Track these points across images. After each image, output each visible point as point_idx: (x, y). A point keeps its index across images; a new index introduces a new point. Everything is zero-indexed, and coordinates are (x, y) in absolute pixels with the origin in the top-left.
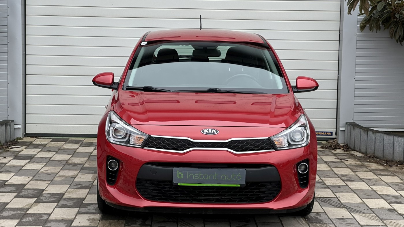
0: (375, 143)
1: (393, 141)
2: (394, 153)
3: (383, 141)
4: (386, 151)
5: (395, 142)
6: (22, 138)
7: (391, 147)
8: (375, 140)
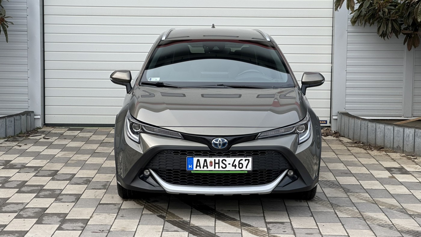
0: (361, 130)
1: (375, 127)
2: (377, 139)
3: (367, 128)
4: (369, 137)
5: (377, 128)
6: (41, 127)
7: (374, 133)
8: (361, 127)
